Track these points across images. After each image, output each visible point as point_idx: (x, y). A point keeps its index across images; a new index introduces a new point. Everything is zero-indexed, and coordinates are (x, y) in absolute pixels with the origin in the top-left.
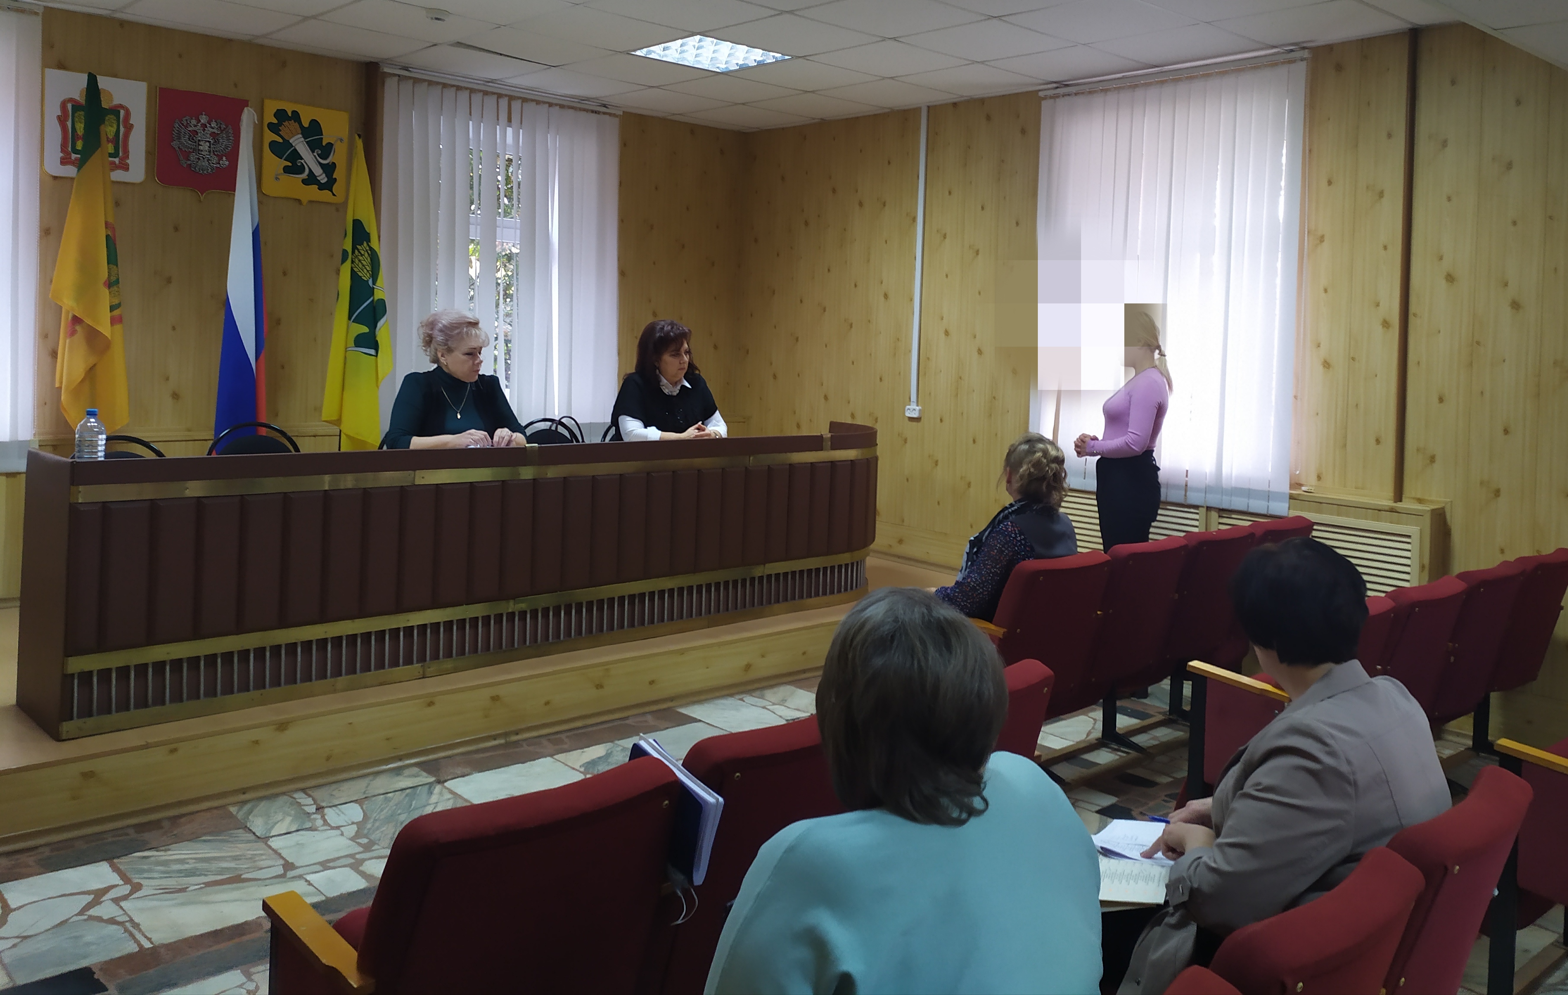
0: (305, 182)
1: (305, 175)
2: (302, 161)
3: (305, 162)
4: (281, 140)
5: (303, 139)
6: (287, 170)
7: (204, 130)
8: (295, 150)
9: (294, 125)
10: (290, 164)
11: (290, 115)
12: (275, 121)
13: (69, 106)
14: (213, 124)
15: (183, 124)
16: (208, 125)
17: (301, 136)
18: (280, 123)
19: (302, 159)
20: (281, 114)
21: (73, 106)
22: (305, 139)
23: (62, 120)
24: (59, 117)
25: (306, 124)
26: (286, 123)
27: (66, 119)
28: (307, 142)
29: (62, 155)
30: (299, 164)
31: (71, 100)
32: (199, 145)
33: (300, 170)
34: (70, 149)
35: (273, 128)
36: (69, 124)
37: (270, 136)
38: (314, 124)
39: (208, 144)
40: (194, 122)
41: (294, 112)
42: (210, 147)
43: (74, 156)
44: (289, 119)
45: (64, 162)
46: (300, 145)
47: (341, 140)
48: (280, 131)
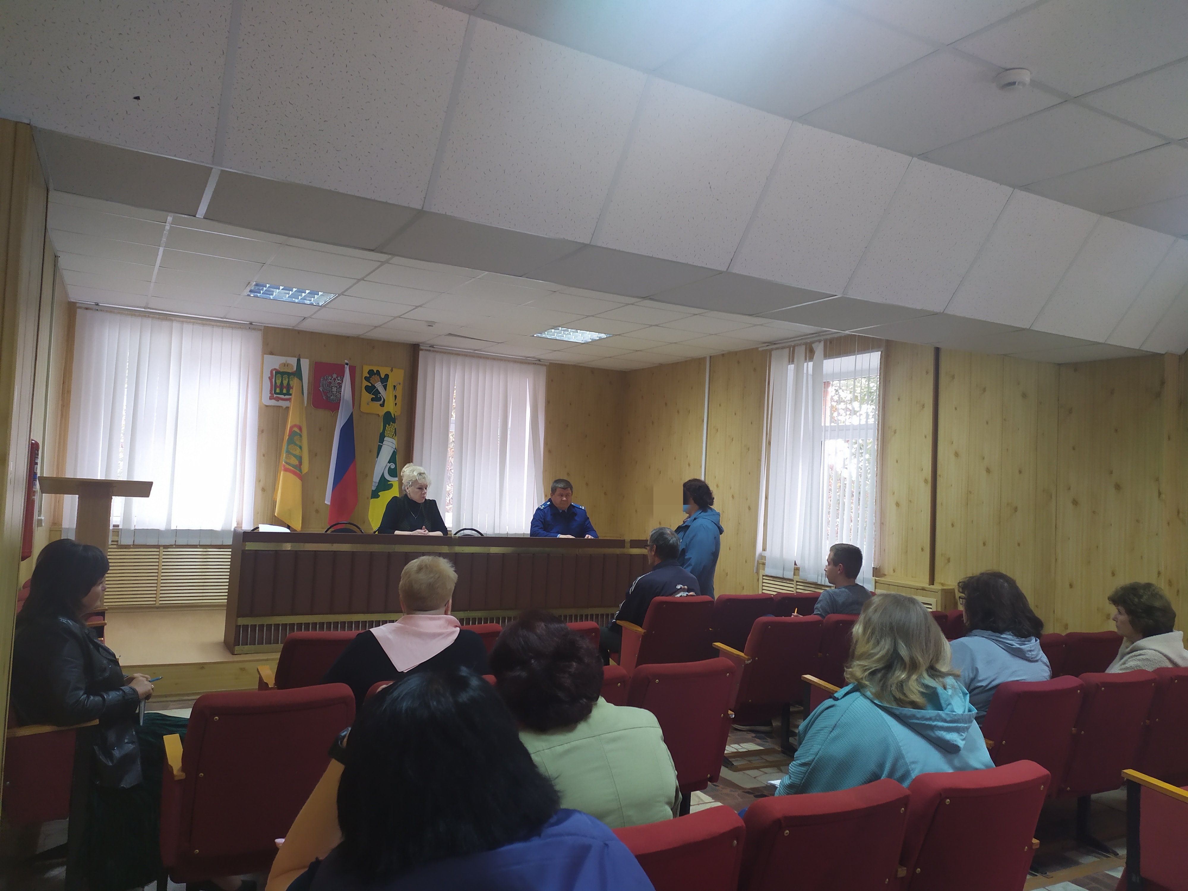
0: (380, 405)
1: (381, 402)
2: (381, 395)
3: (382, 395)
4: (370, 385)
5: (381, 384)
6: (373, 399)
7: (334, 382)
8: (377, 389)
9: (377, 377)
10: (374, 397)
11: (375, 372)
12: (368, 376)
13: (274, 372)
14: (339, 378)
15: (325, 379)
16: (337, 379)
17: (380, 382)
18: (370, 377)
19: (380, 394)
20: (371, 372)
21: (276, 372)
22: (382, 384)
23: (271, 379)
24: (269, 378)
25: (383, 376)
26: (373, 377)
27: (272, 378)
28: (383, 386)
29: (270, 395)
30: (379, 397)
31: (275, 369)
32: (332, 389)
33: (380, 399)
34: (273, 392)
35: (367, 379)
36: (274, 380)
37: (365, 383)
38: (387, 376)
39: (336, 388)
40: (330, 377)
41: (377, 371)
42: (337, 390)
43: (275, 396)
44: (375, 374)
45: (271, 398)
46: (379, 386)
47: (400, 384)
48: (370, 380)
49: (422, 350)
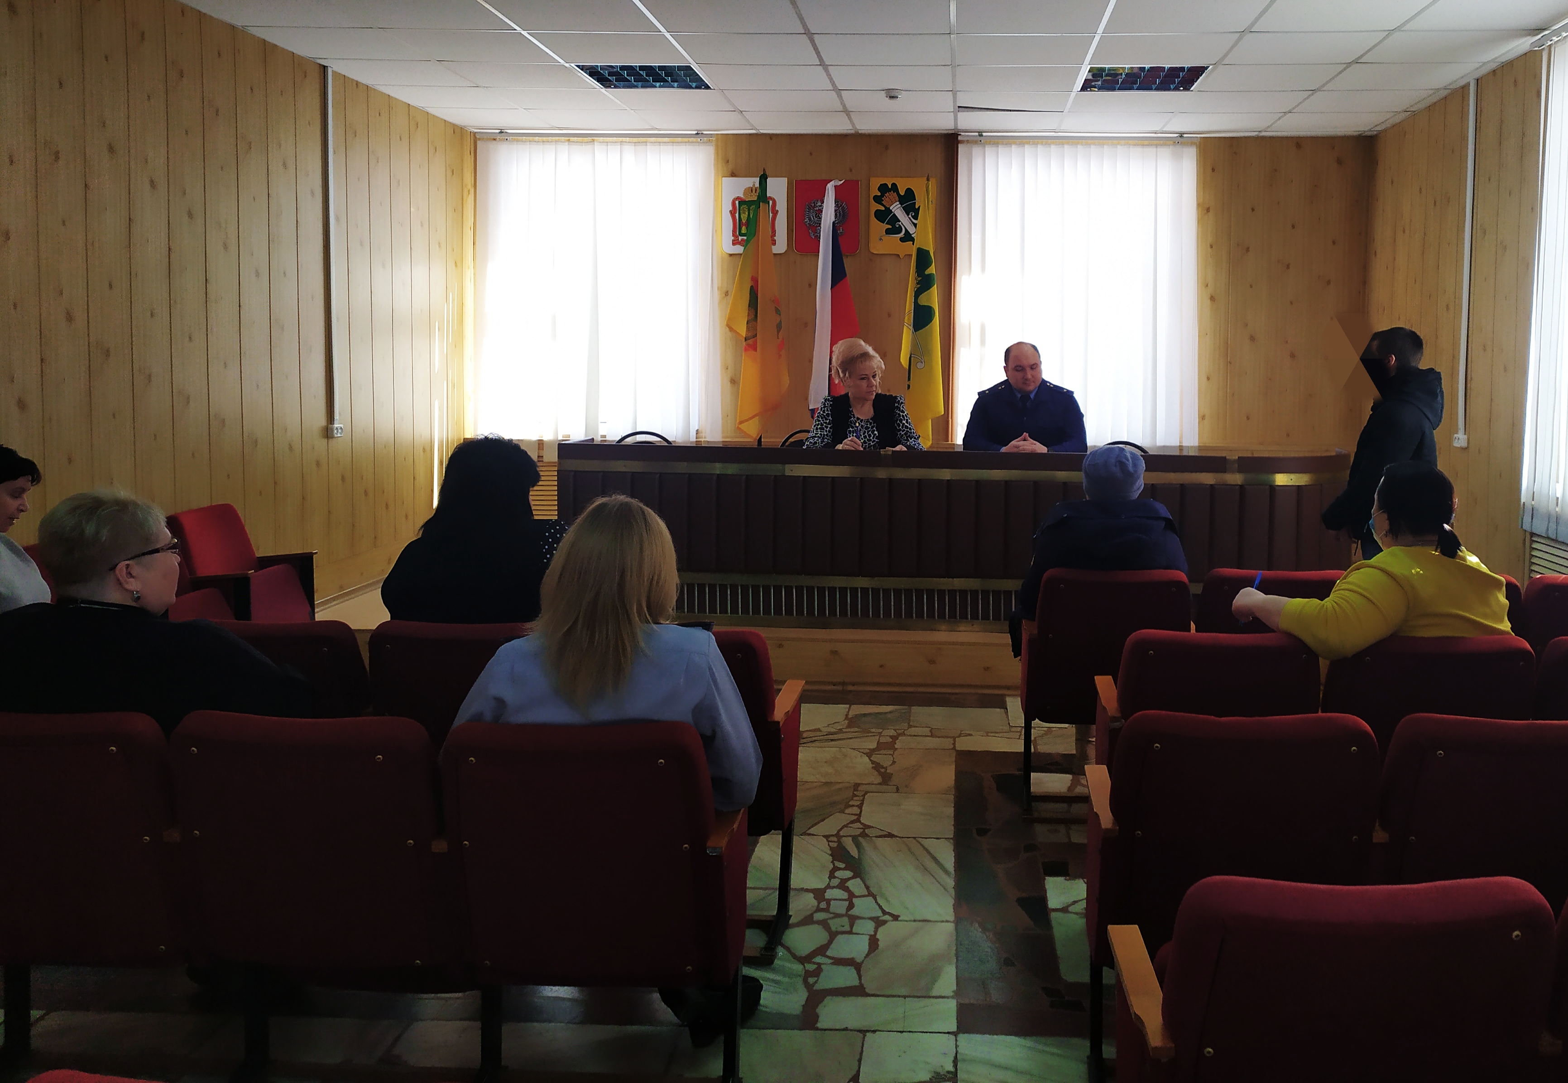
0: (902, 240)
1: (902, 235)
3: (902, 223)
4: (883, 209)
5: (900, 205)
6: (888, 232)
8: (894, 214)
9: (893, 195)
10: (890, 227)
11: (890, 187)
12: (879, 194)
13: (737, 202)
15: (812, 206)
17: (898, 203)
18: (882, 195)
19: (899, 221)
20: (883, 188)
24: (731, 212)
25: (902, 193)
26: (887, 194)
27: (735, 212)
28: (903, 208)
29: (733, 238)
30: (898, 226)
31: (738, 198)
34: (738, 234)
35: (878, 200)
36: (737, 215)
37: (875, 206)
38: (909, 191)
40: (819, 203)
41: (894, 185)
43: (740, 238)
44: (890, 190)
45: (734, 243)
46: (897, 210)
48: (883, 201)
49: (962, 142)
